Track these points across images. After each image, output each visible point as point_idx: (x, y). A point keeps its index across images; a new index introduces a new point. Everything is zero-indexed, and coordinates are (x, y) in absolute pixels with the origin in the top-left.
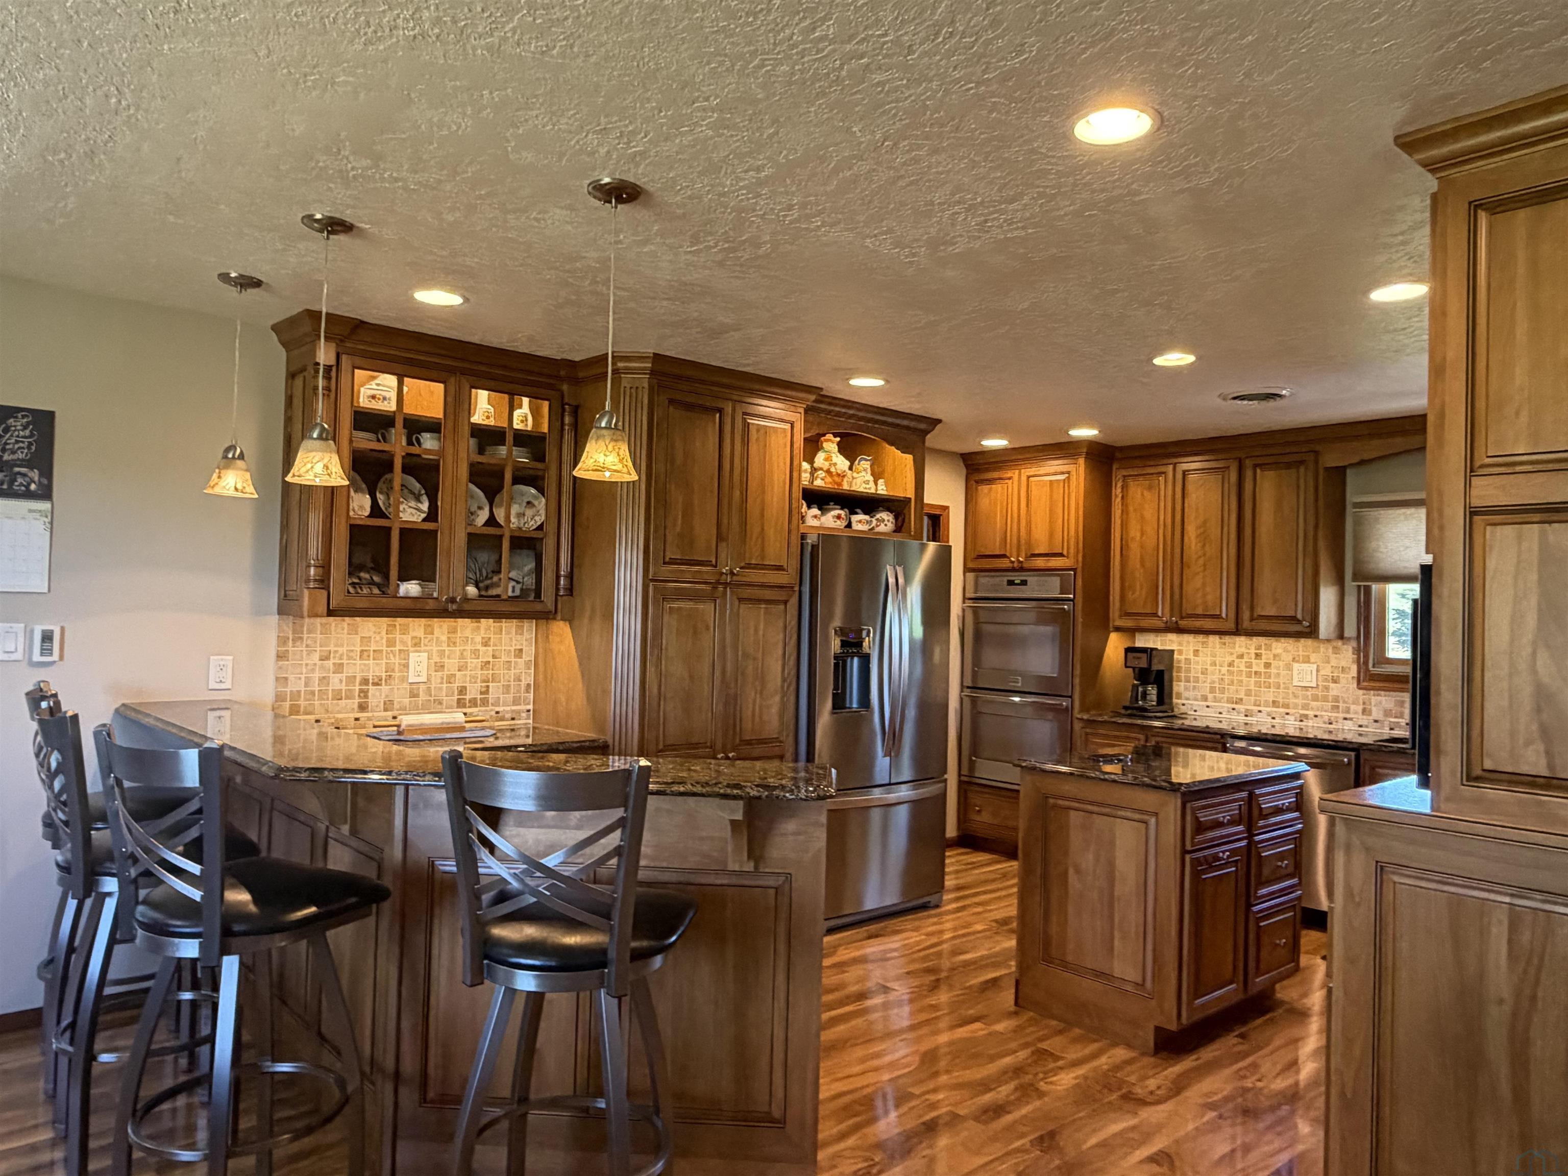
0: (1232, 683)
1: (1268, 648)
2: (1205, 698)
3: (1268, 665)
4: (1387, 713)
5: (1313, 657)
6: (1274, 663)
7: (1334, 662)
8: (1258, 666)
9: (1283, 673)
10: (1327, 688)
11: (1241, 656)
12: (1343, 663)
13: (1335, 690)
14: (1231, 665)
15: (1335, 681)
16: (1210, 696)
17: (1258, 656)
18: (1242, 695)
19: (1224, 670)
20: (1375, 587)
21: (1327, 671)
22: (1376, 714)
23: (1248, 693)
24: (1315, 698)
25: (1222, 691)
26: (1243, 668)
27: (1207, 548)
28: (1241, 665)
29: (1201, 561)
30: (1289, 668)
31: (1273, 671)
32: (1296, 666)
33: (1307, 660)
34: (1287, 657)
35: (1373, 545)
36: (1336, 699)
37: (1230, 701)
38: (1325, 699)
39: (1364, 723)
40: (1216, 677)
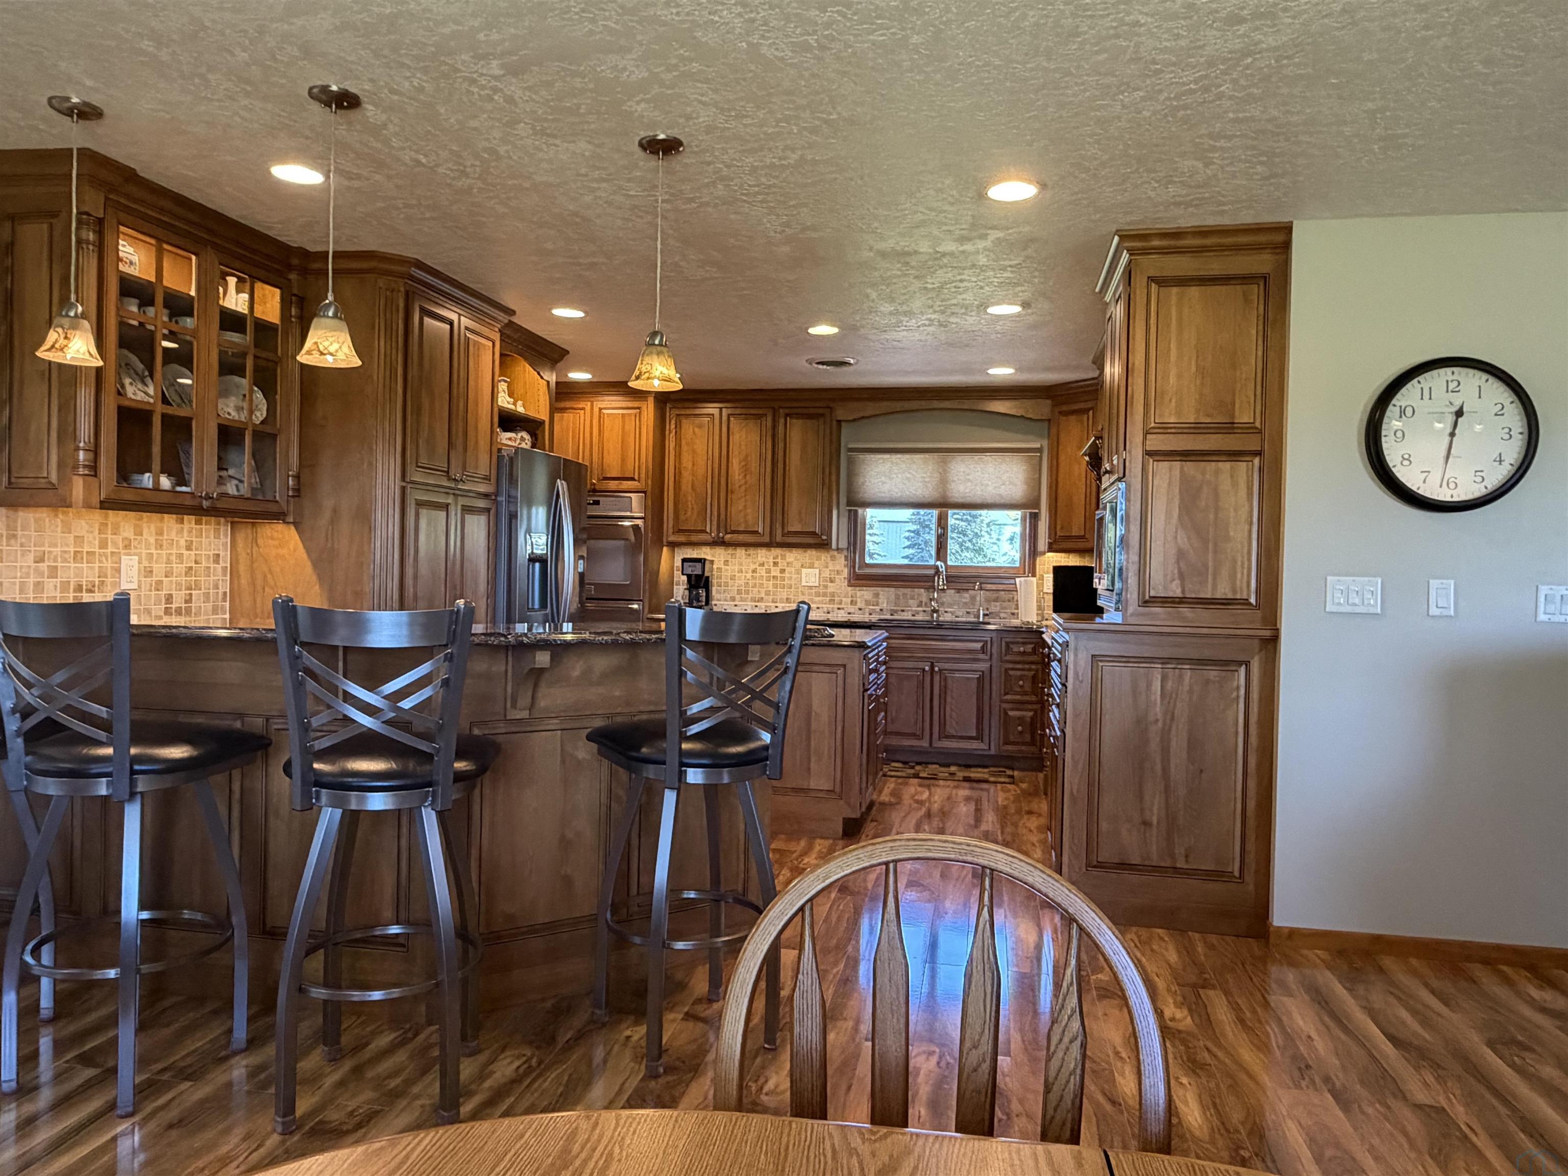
0: (754, 586)
1: (784, 557)
2: (733, 599)
3: (782, 571)
4: (868, 603)
5: (817, 564)
6: (788, 569)
7: (831, 568)
8: (775, 572)
9: (794, 576)
10: (826, 587)
11: (762, 565)
12: (838, 568)
13: (832, 587)
14: (754, 571)
15: (832, 581)
16: (738, 597)
17: (775, 564)
18: (763, 595)
19: (749, 575)
20: (860, 511)
21: (826, 574)
22: (860, 604)
23: (768, 593)
24: (818, 594)
25: (747, 592)
26: (763, 573)
27: (748, 477)
28: (762, 572)
29: (743, 488)
30: (798, 572)
31: (787, 575)
32: (804, 570)
33: (812, 566)
34: (797, 565)
35: (861, 480)
36: (833, 595)
37: (753, 600)
38: (825, 595)
39: (852, 610)
40: (742, 582)
